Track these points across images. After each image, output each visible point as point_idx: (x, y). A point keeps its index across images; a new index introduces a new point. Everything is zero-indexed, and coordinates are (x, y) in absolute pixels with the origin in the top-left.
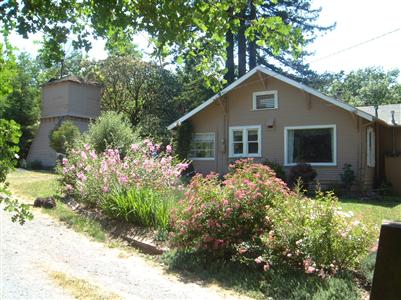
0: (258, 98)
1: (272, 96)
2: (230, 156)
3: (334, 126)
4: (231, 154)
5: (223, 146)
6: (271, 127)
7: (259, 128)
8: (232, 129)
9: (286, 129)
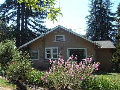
0: (57, 37)
1: (62, 37)
2: (45, 59)
3: (86, 48)
4: (46, 58)
5: (43, 55)
6: (62, 48)
7: (57, 48)
8: (46, 49)
9: (68, 49)
